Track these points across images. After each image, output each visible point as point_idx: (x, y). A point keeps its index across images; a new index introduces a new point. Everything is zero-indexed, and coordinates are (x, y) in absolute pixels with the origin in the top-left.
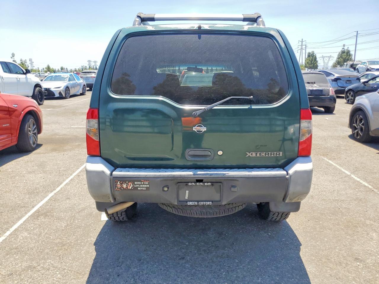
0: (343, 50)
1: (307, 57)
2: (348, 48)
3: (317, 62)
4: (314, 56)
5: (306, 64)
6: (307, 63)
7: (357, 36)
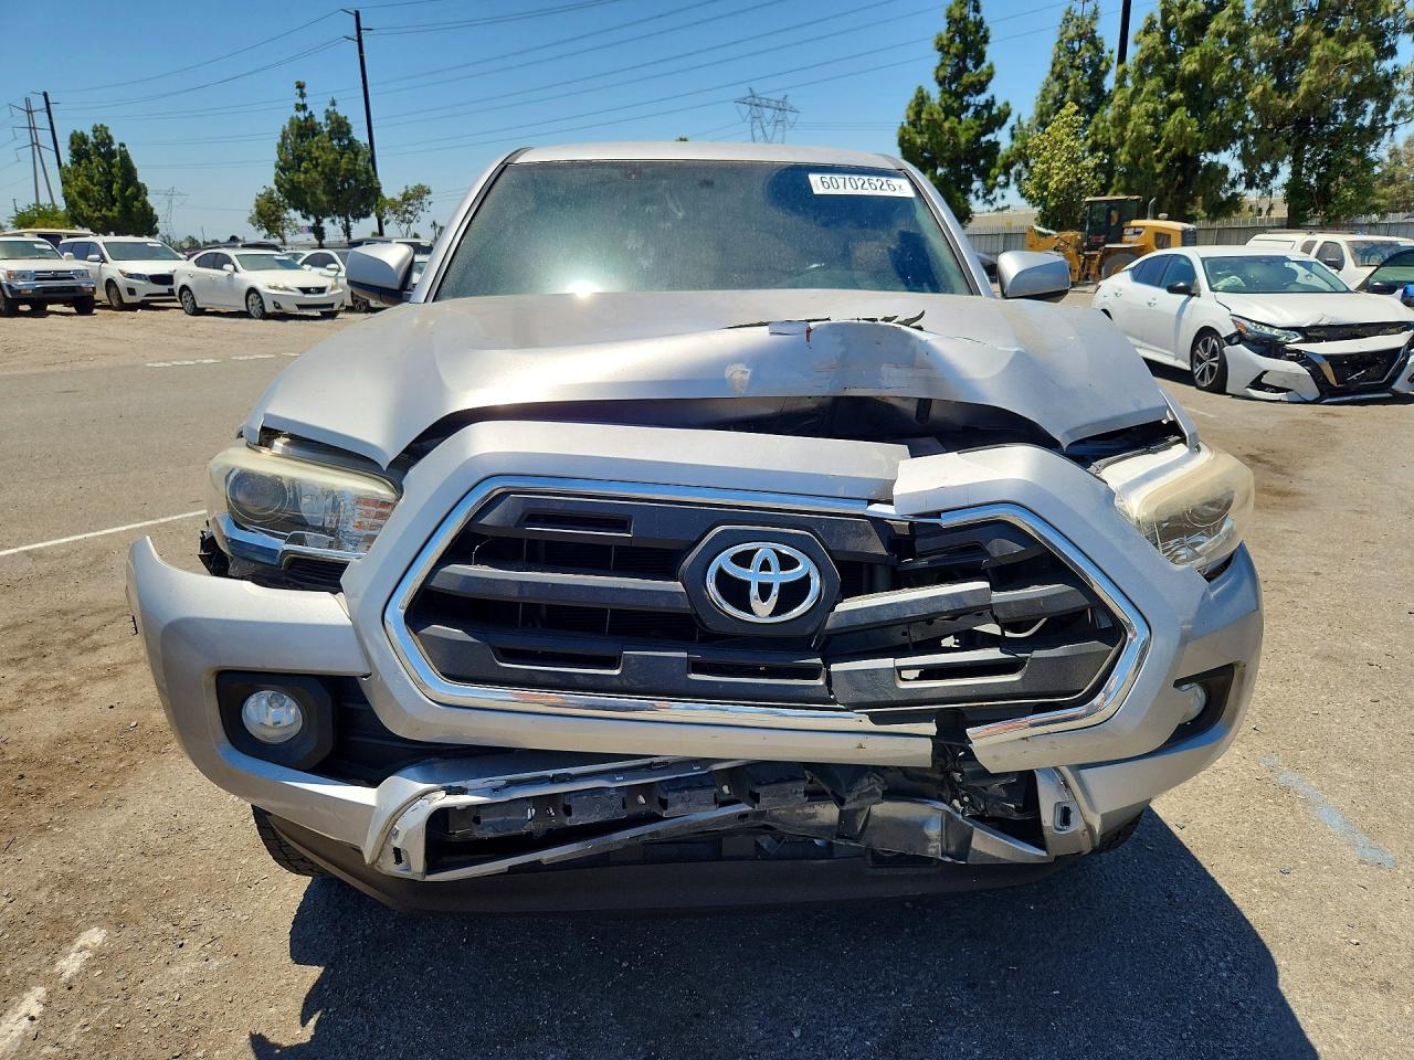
0: (301, 115)
1: (66, 158)
2: (333, 104)
3: (141, 190)
4: (112, 154)
5: (71, 204)
6: (83, 194)
7: (360, 41)
